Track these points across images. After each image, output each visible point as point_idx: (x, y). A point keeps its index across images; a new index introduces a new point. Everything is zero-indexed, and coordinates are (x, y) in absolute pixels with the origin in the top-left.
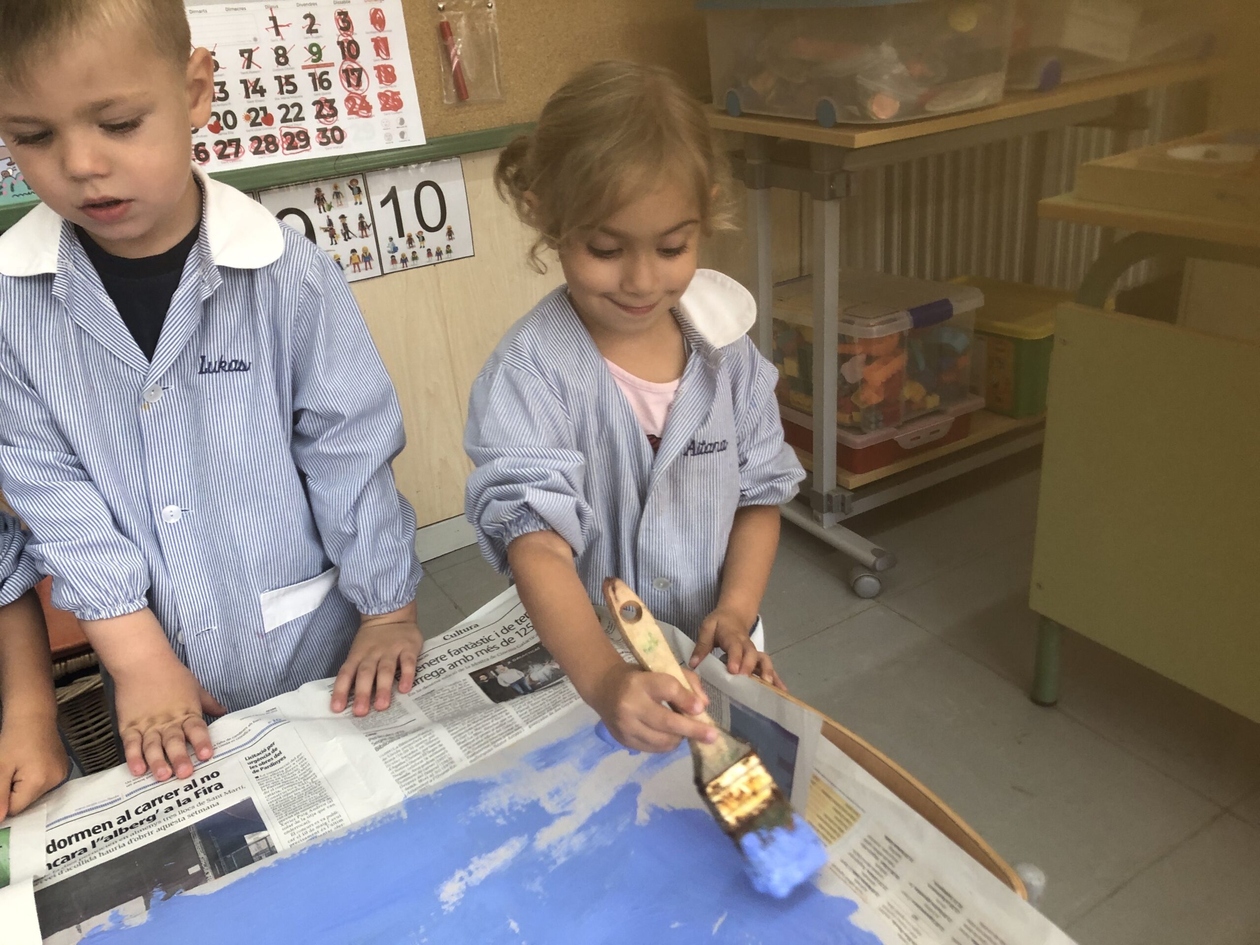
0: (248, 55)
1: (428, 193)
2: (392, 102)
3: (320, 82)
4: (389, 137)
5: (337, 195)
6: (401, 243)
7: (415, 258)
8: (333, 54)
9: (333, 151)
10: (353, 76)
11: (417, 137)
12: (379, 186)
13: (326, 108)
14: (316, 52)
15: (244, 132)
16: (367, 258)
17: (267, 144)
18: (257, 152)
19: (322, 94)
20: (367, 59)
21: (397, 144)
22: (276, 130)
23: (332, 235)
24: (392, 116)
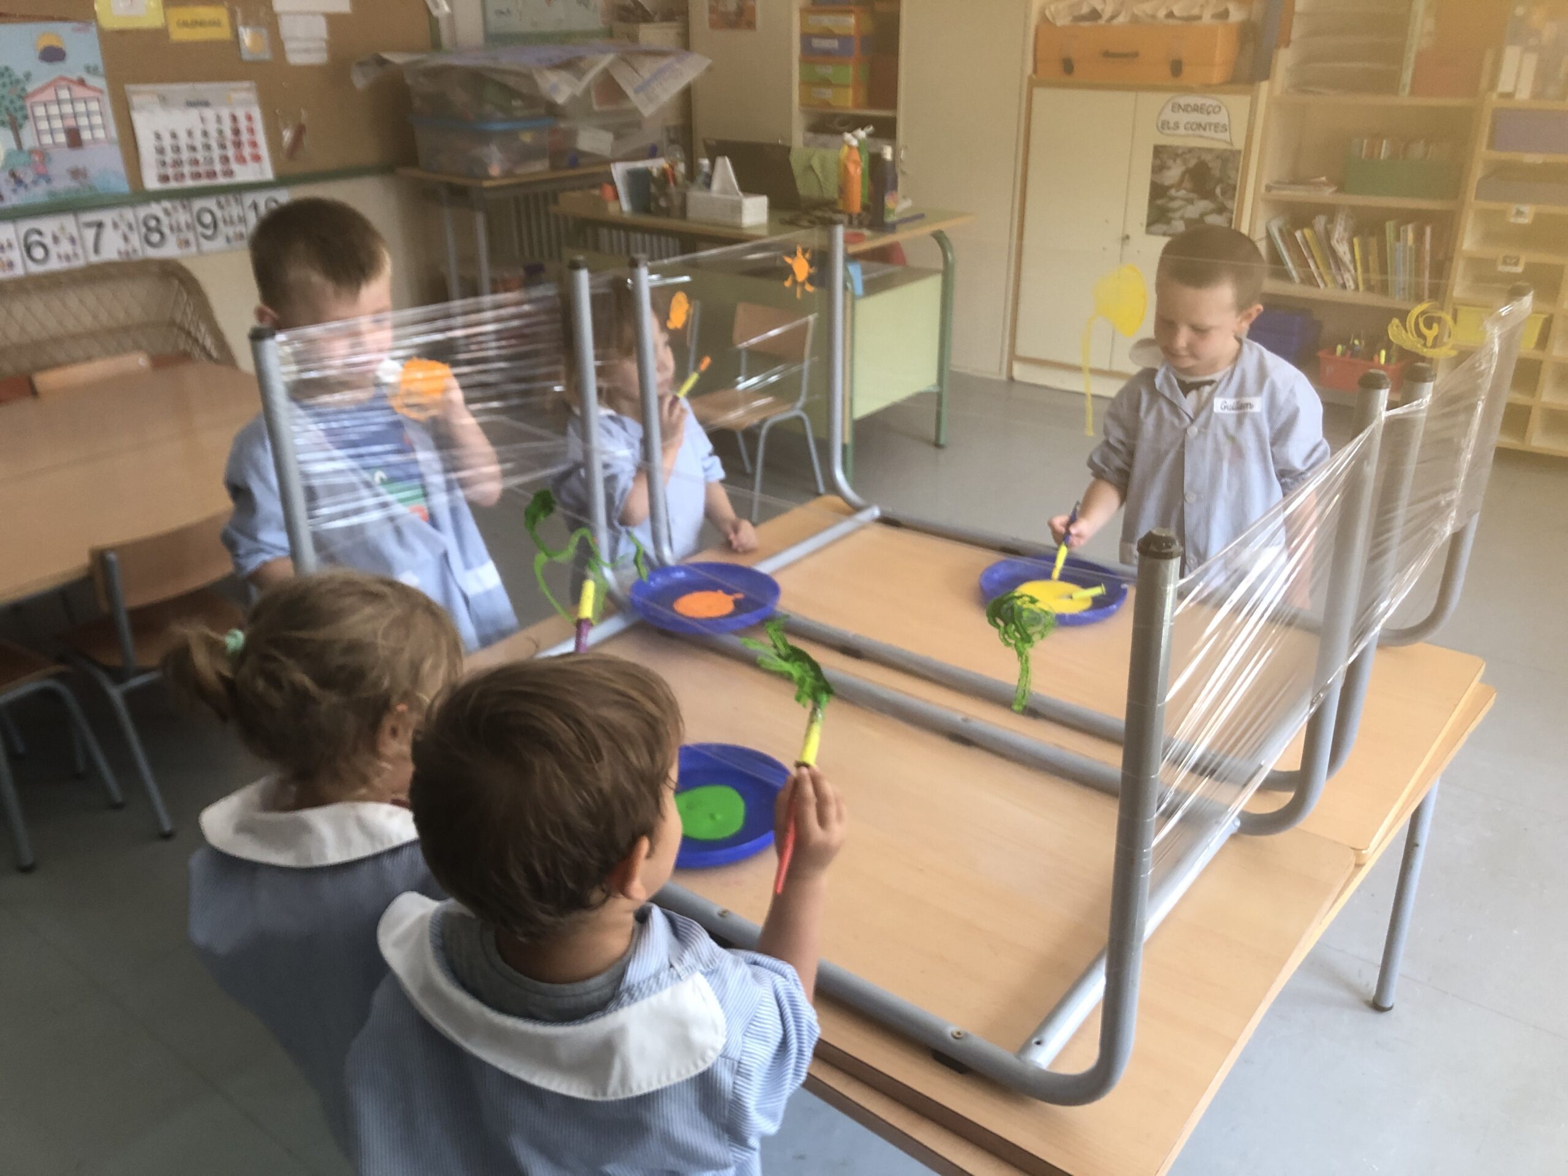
0: (190, 134)
2: (257, 158)
3: (223, 146)
4: (256, 175)
5: (228, 203)
8: (228, 133)
9: (228, 180)
10: (238, 145)
11: (269, 175)
12: (248, 199)
13: (225, 160)
14: (221, 132)
15: (186, 169)
17: (197, 176)
18: (193, 179)
19: (223, 152)
20: (245, 137)
21: (260, 178)
22: (201, 169)
23: (225, 223)
24: (257, 165)
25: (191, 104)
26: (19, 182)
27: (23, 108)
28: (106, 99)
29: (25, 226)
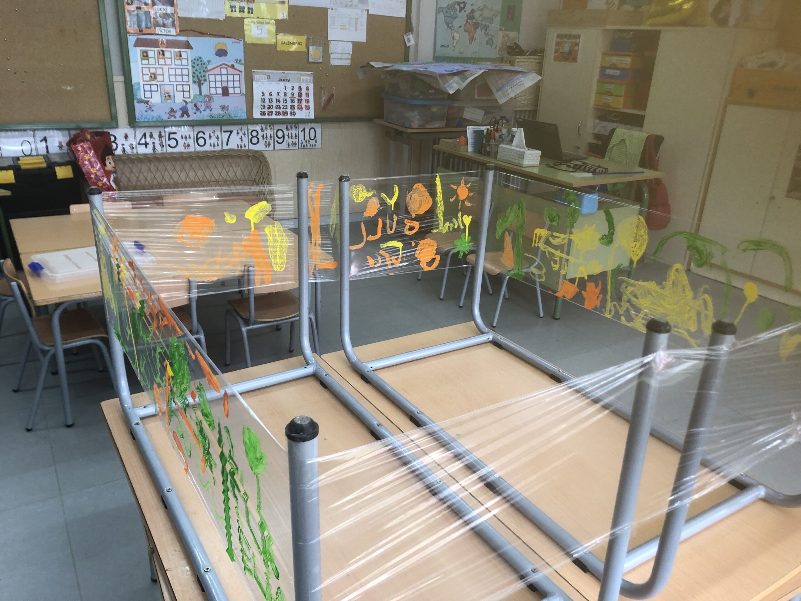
0: (278, 94)
1: (312, 131)
2: (308, 108)
3: (292, 101)
4: (306, 116)
5: (291, 128)
6: (304, 142)
7: (307, 146)
8: (296, 95)
9: (293, 117)
10: (300, 101)
11: (312, 117)
12: (301, 127)
13: (293, 107)
14: (293, 94)
15: (274, 110)
16: (295, 144)
17: (278, 113)
18: (276, 115)
19: (292, 104)
20: (304, 97)
21: (307, 118)
22: (281, 111)
23: (289, 137)
24: (307, 111)
25: (280, 80)
26: (198, 109)
27: (204, 76)
28: (243, 74)
29: (197, 129)
